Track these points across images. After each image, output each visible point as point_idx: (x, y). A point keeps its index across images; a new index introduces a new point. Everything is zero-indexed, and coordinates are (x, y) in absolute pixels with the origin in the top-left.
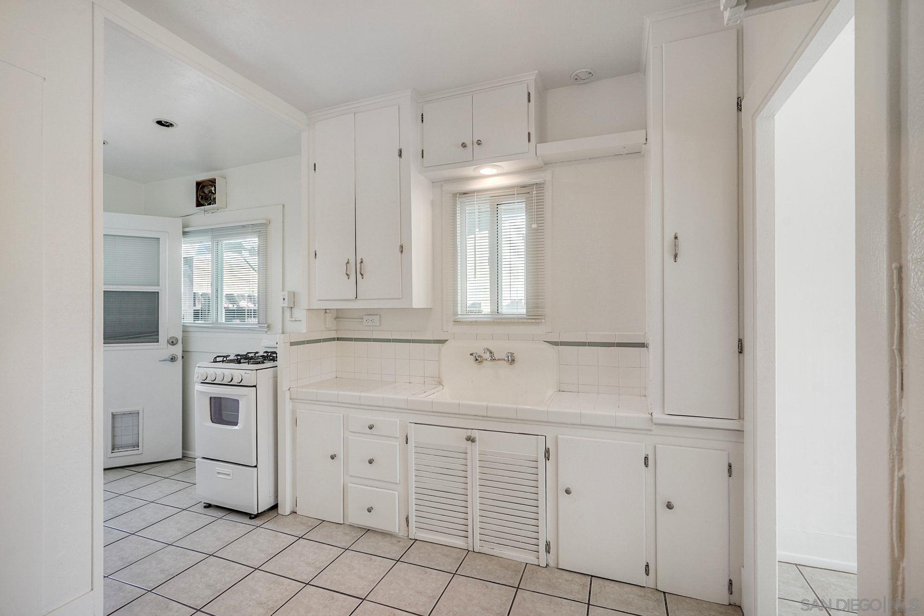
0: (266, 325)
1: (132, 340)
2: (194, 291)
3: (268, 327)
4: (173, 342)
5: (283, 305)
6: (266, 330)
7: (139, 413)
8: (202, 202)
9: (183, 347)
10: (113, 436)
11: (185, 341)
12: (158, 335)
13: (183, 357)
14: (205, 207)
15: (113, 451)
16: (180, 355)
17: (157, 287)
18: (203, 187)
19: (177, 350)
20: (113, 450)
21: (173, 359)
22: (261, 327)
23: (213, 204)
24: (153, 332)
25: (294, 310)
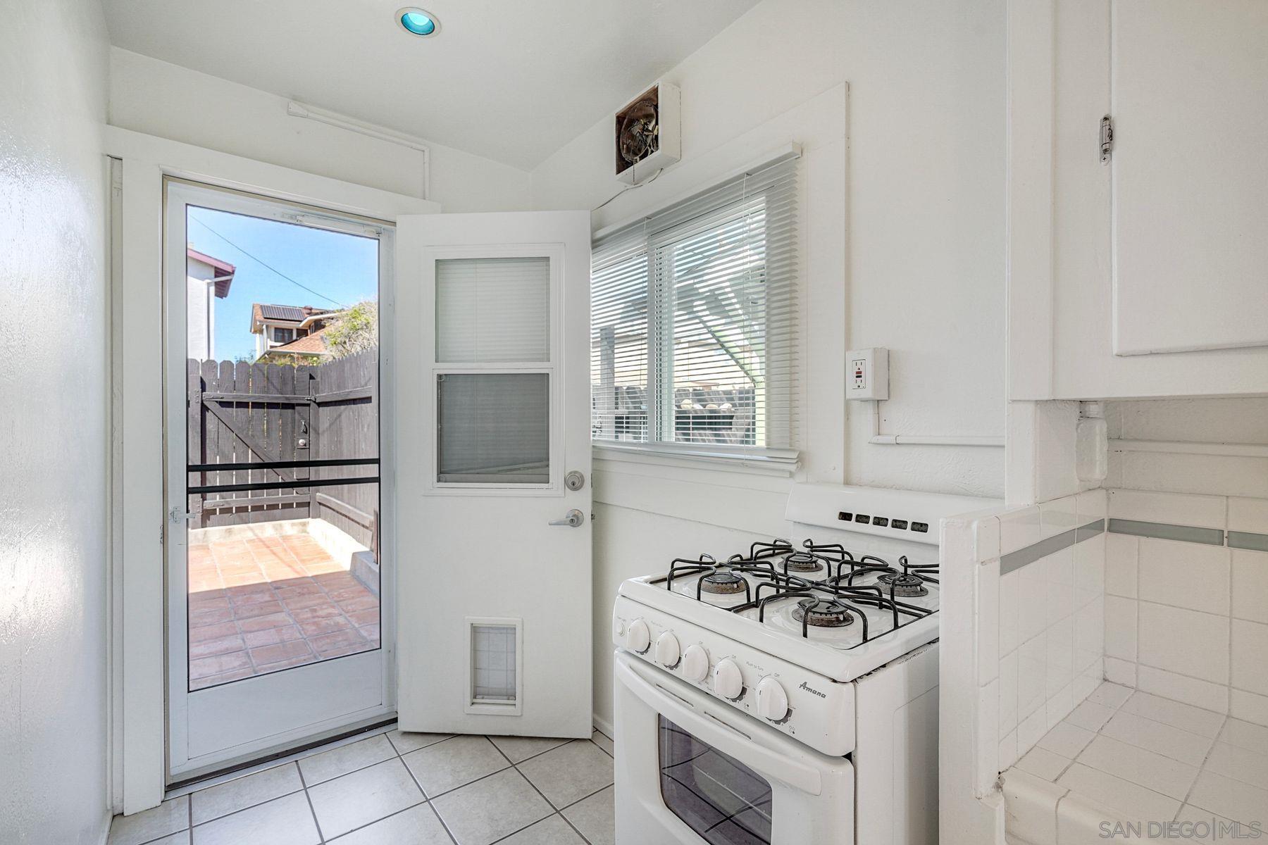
0: (795, 455)
1: (505, 477)
2: (616, 384)
3: (801, 460)
4: (574, 483)
5: (852, 394)
6: (793, 468)
7: (515, 629)
8: (628, 158)
9: (594, 494)
10: (475, 668)
11: (598, 482)
12: (548, 466)
13: (593, 517)
14: (636, 166)
15: (475, 701)
16: (587, 512)
17: (545, 364)
18: (631, 122)
19: (582, 501)
20: (475, 697)
21: (575, 521)
22: (774, 459)
23: (652, 152)
24: (540, 461)
25: (889, 411)
